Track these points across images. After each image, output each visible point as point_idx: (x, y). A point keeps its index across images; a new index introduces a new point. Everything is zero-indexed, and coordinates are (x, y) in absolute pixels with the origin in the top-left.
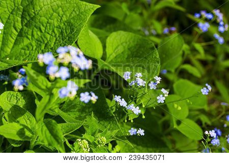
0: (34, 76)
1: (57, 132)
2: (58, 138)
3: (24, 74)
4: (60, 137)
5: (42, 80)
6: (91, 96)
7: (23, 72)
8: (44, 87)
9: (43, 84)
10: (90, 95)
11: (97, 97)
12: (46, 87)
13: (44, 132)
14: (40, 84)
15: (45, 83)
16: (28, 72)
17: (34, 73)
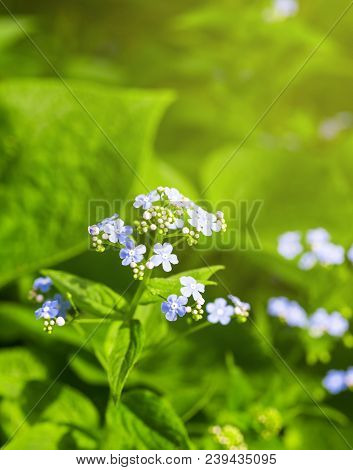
0: (76, 288)
1: (163, 417)
2: (170, 432)
3: (48, 289)
4: (174, 427)
5: (101, 295)
6: (234, 305)
7: (45, 286)
8: (109, 311)
9: (103, 303)
10: (230, 303)
11: (246, 306)
12: (115, 308)
13: (131, 428)
14: (97, 306)
15: (109, 301)
16: (58, 282)
17: (73, 282)
